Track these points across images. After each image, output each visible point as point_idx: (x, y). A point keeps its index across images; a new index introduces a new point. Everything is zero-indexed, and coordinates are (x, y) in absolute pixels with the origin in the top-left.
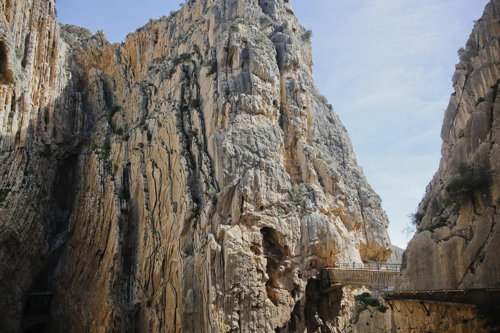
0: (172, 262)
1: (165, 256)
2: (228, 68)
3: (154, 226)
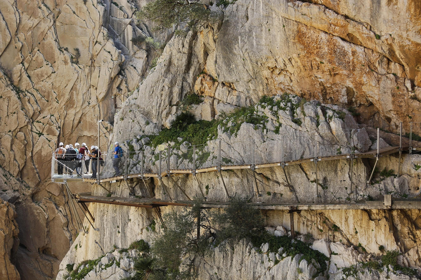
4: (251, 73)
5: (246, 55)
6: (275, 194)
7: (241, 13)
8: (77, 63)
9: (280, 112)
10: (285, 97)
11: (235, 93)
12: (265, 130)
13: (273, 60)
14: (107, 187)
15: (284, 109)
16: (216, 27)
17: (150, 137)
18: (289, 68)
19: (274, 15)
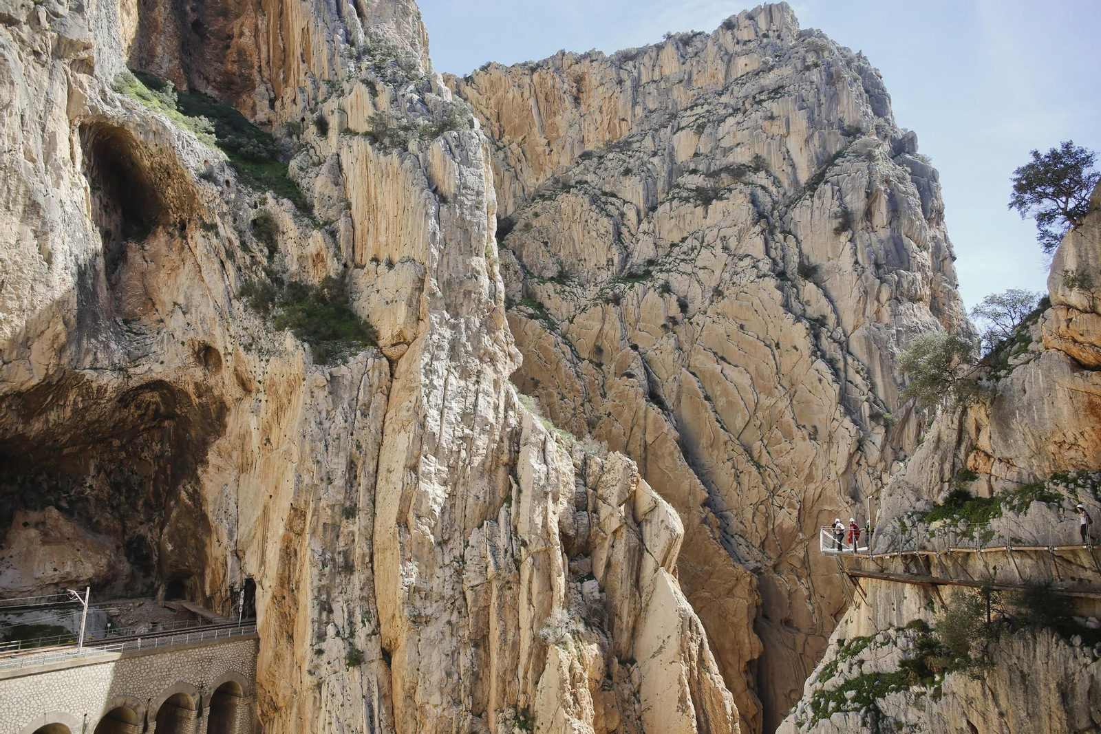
0: (820, 511)
1: (803, 502)
2: (869, 224)
3: (751, 455)
4: (1034, 448)
5: (1027, 430)
6: (1081, 580)
7: (1017, 387)
8: (815, 439)
9: (1079, 490)
10: (1081, 474)
11: (1015, 469)
12: (1061, 510)
13: (1060, 434)
14: (879, 562)
15: (1083, 487)
16: (988, 404)
17: (922, 513)
18: (1081, 442)
19: (1057, 387)
